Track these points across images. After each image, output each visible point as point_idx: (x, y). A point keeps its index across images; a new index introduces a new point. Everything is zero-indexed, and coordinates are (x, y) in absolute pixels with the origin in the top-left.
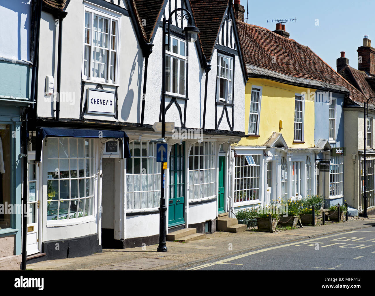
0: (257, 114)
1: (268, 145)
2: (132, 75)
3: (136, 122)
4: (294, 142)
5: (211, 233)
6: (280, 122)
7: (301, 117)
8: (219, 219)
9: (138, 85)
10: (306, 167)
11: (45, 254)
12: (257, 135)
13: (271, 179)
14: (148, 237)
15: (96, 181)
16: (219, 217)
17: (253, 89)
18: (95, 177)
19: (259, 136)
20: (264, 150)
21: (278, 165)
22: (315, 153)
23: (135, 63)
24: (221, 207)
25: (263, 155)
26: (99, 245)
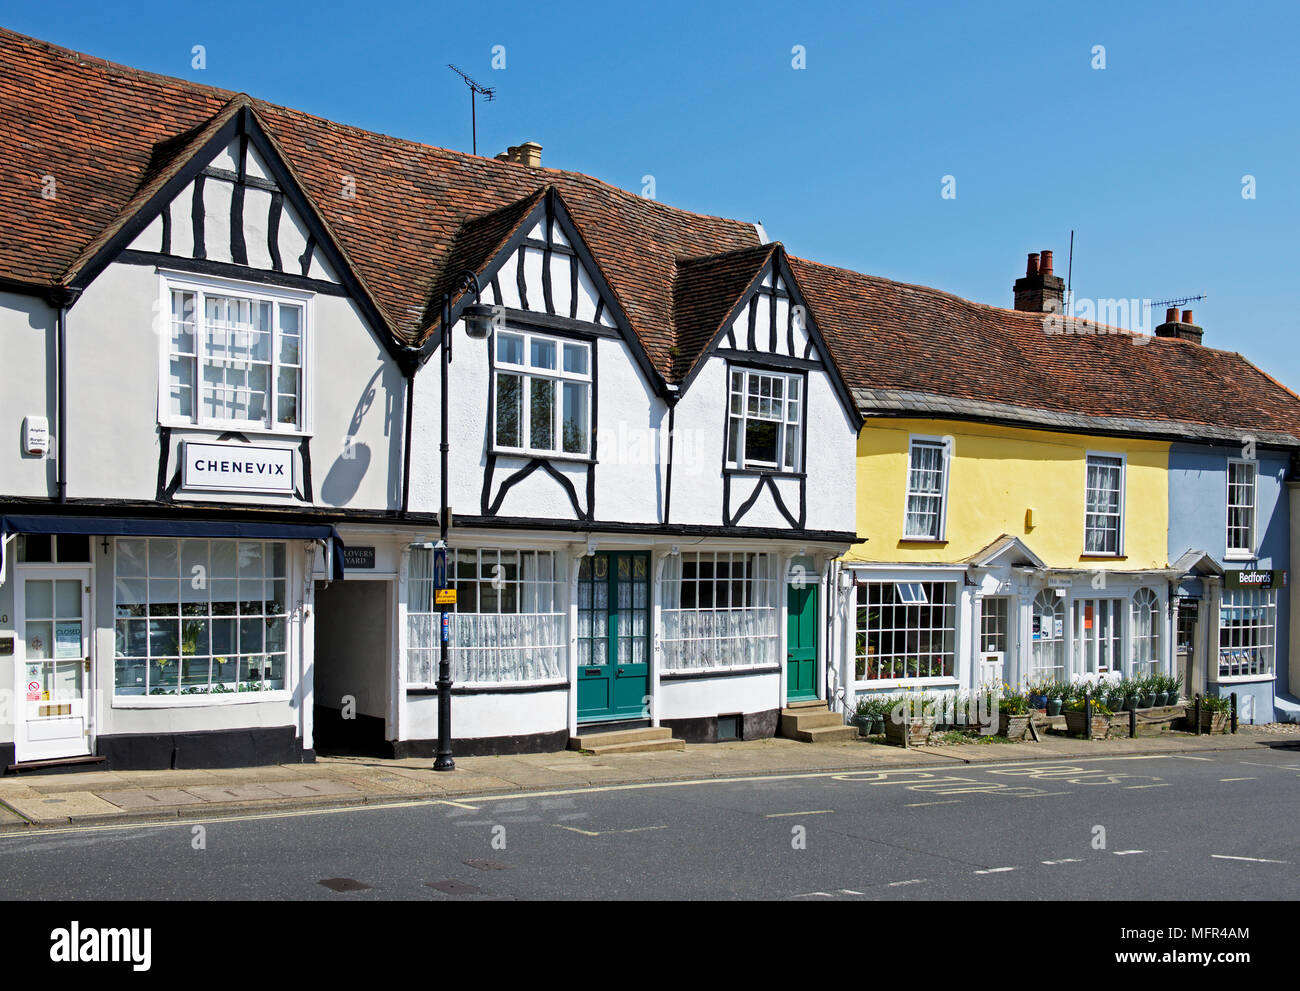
0: (939, 495)
1: (975, 561)
2: (361, 416)
3: (385, 508)
4: (1082, 556)
5: (742, 740)
6: (1029, 514)
7: (1116, 502)
8: (785, 713)
9: (386, 434)
10: (1131, 612)
11: (103, 757)
12: (941, 539)
13: (1005, 636)
14: (475, 739)
15: (296, 626)
16: (788, 707)
17: (914, 442)
18: (292, 617)
19: (947, 542)
20: (966, 573)
21: (1024, 604)
22: (1170, 582)
23: (374, 391)
24: (802, 688)
25: (963, 582)
26: (305, 747)
